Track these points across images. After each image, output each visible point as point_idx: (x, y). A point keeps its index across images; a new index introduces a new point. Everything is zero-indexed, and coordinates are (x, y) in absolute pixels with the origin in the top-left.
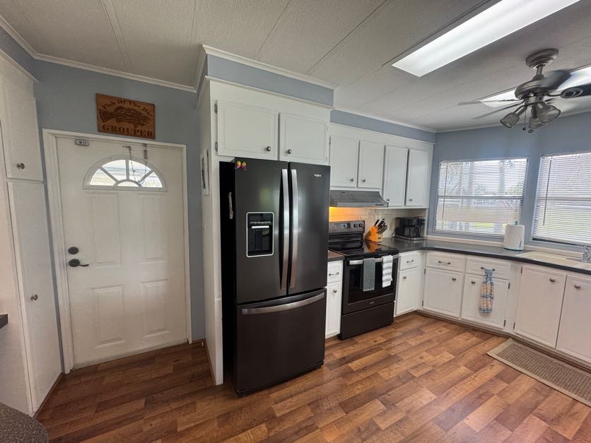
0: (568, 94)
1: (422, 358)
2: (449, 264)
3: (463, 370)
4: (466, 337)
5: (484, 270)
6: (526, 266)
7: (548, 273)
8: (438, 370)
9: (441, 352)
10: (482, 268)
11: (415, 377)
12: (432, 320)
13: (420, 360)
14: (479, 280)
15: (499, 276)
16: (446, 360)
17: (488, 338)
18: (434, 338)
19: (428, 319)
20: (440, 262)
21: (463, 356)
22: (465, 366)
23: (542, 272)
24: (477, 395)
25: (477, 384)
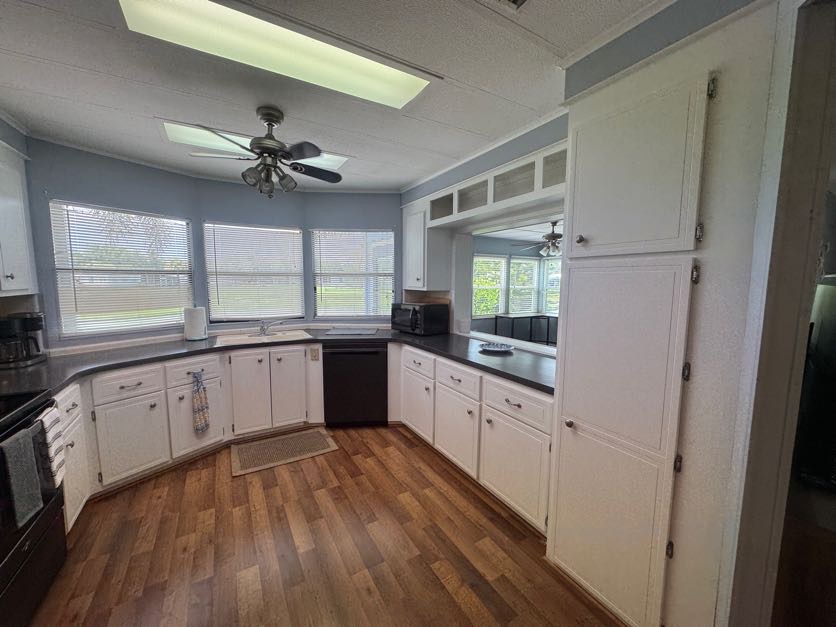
0: (295, 167)
1: (185, 549)
2: (140, 384)
3: (237, 512)
4: (194, 479)
5: (191, 376)
6: (233, 354)
7: (255, 354)
8: (220, 540)
9: (196, 518)
10: (189, 373)
11: (211, 579)
12: (127, 494)
13: (186, 555)
14: (187, 391)
15: (211, 376)
16: (213, 521)
17: (215, 461)
18: (163, 513)
19: (118, 497)
20: (122, 388)
21: (219, 499)
22: (235, 506)
23: (247, 355)
24: (276, 520)
25: (264, 512)
